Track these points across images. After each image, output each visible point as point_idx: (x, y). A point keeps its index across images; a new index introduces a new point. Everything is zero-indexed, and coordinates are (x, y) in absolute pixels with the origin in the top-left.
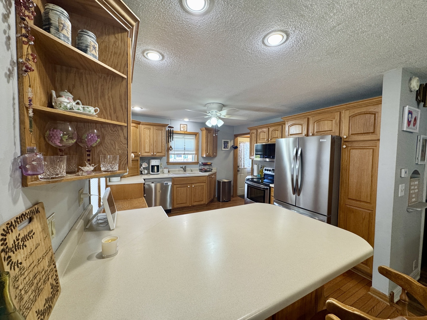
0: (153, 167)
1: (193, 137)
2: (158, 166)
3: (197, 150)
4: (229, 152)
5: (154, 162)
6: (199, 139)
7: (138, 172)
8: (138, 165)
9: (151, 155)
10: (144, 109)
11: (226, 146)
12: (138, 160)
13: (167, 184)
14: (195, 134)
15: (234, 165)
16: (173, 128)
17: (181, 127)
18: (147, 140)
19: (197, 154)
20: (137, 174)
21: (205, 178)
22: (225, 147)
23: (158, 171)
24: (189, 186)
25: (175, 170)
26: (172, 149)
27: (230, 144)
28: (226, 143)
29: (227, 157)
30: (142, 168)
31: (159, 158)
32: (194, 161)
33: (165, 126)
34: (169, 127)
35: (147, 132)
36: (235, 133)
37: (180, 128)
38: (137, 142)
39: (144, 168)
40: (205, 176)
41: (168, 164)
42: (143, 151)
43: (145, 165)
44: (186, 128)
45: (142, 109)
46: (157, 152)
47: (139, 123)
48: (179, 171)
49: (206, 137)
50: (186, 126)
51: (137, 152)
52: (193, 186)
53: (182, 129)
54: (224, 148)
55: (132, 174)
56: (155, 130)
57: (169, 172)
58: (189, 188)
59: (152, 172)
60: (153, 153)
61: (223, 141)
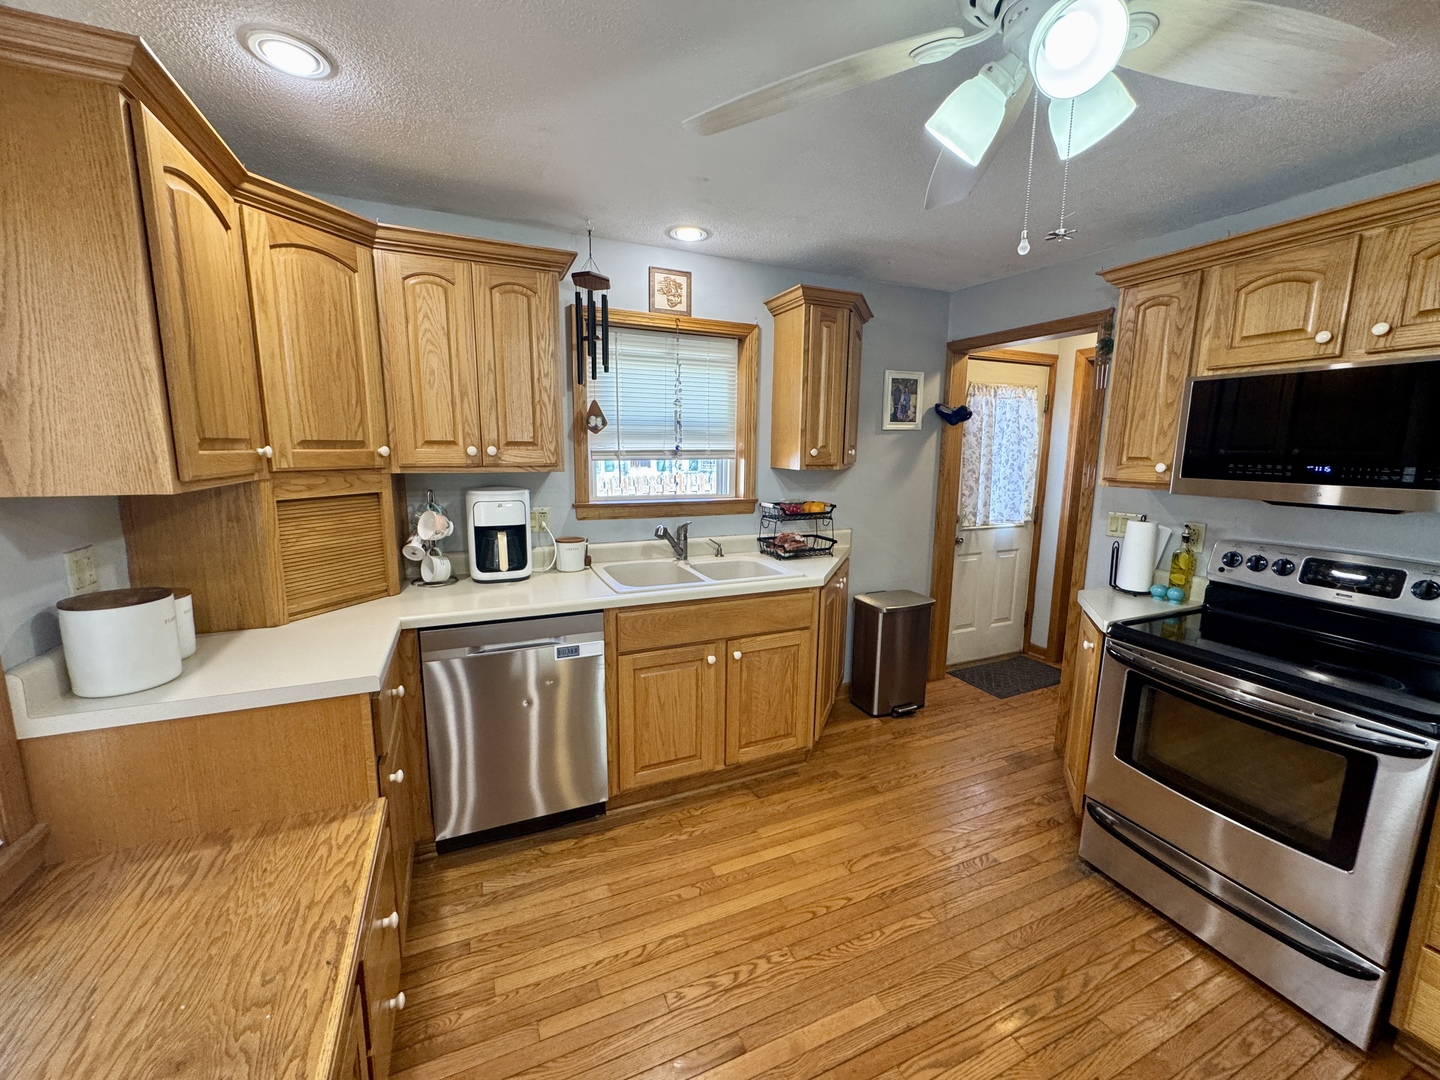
0: (485, 535)
1: (727, 350)
2: (517, 534)
3: (749, 428)
4: (916, 440)
5: (492, 509)
6: (758, 364)
7: (385, 577)
8: (380, 527)
9: (461, 460)
11: (905, 409)
12: (377, 495)
13: (576, 650)
14: (739, 335)
15: (938, 516)
16: (604, 283)
17: (657, 287)
18: (434, 362)
19: (749, 453)
20: (381, 586)
21: (805, 604)
22: (899, 415)
23: (518, 560)
24: (711, 659)
25: (626, 549)
26: (604, 423)
27: (927, 396)
28: (904, 391)
29: (903, 469)
30: (415, 543)
31: (527, 480)
32: (728, 494)
34: (582, 278)
35: (429, 302)
36: (954, 334)
37: (651, 295)
38: (357, 366)
39: (430, 547)
40: (806, 590)
41: (584, 512)
42: (404, 433)
43: (430, 526)
44: (684, 292)
46: (509, 444)
47: (365, 236)
48: (647, 552)
49: (806, 351)
50: (682, 280)
51: (362, 444)
52: (737, 655)
53: (661, 301)
54: (894, 418)
55: (335, 597)
56: (481, 295)
57: (588, 561)
58: (709, 665)
59: (482, 568)
60: (481, 449)
61: (890, 375)
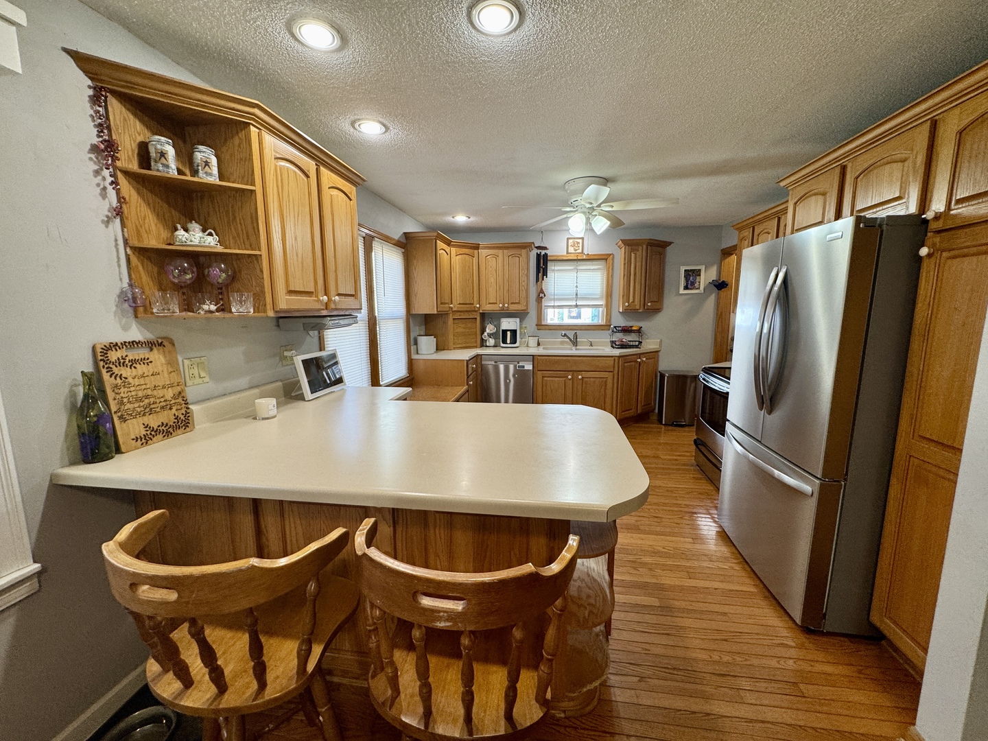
0: (505, 332)
1: (603, 262)
2: (514, 332)
3: (609, 295)
4: (703, 297)
5: (507, 324)
6: (612, 269)
7: (476, 342)
8: (476, 328)
9: (498, 309)
10: (472, 219)
11: (693, 284)
12: (476, 318)
13: (523, 367)
14: (604, 258)
15: (716, 335)
16: (545, 248)
17: (570, 245)
18: (492, 280)
19: (608, 306)
20: (475, 345)
21: (610, 361)
22: (689, 286)
23: (514, 341)
24: (570, 377)
25: (554, 341)
26: (545, 295)
27: (708, 276)
28: (691, 277)
29: (692, 313)
30: (486, 334)
31: (521, 315)
32: (596, 322)
33: (527, 246)
34: (538, 248)
35: (492, 262)
36: (724, 246)
37: (567, 248)
38: (473, 283)
39: (490, 335)
41: (540, 327)
42: (483, 301)
43: (490, 329)
44: (581, 245)
45: (469, 218)
46: (512, 303)
47: (477, 247)
48: (562, 343)
49: (625, 264)
50: (580, 241)
51: (473, 304)
52: (580, 377)
53: (571, 250)
54: (686, 288)
55: (464, 345)
56: (506, 258)
57: (539, 344)
58: (570, 379)
59: (503, 343)
60: (504, 305)
61: (683, 269)
